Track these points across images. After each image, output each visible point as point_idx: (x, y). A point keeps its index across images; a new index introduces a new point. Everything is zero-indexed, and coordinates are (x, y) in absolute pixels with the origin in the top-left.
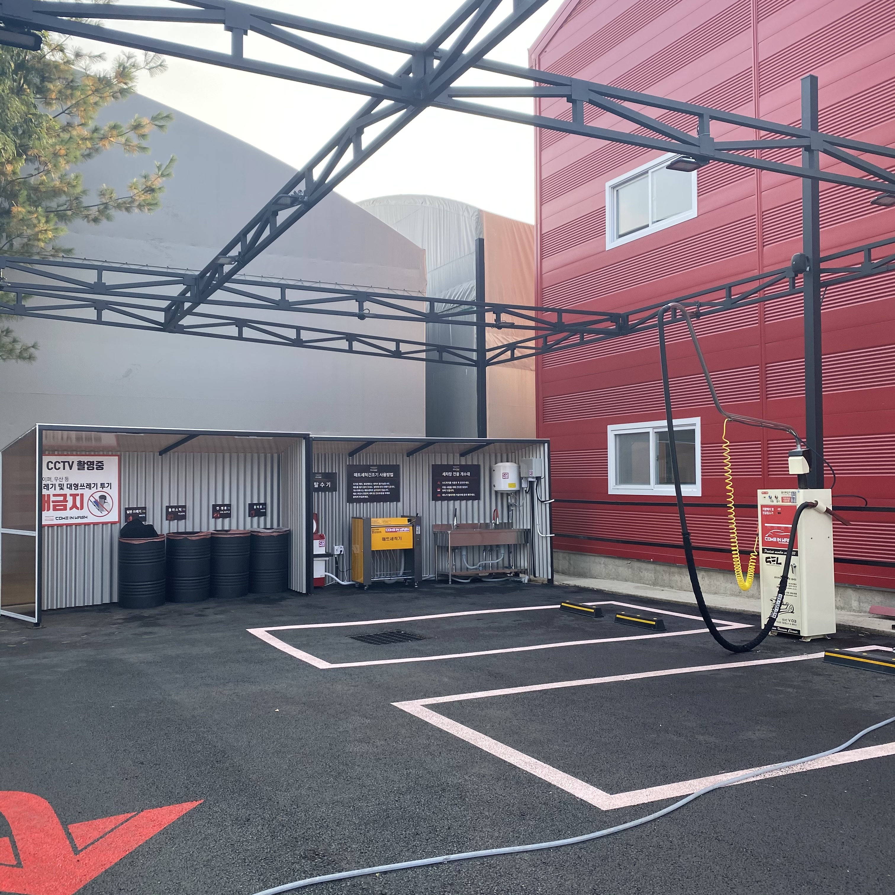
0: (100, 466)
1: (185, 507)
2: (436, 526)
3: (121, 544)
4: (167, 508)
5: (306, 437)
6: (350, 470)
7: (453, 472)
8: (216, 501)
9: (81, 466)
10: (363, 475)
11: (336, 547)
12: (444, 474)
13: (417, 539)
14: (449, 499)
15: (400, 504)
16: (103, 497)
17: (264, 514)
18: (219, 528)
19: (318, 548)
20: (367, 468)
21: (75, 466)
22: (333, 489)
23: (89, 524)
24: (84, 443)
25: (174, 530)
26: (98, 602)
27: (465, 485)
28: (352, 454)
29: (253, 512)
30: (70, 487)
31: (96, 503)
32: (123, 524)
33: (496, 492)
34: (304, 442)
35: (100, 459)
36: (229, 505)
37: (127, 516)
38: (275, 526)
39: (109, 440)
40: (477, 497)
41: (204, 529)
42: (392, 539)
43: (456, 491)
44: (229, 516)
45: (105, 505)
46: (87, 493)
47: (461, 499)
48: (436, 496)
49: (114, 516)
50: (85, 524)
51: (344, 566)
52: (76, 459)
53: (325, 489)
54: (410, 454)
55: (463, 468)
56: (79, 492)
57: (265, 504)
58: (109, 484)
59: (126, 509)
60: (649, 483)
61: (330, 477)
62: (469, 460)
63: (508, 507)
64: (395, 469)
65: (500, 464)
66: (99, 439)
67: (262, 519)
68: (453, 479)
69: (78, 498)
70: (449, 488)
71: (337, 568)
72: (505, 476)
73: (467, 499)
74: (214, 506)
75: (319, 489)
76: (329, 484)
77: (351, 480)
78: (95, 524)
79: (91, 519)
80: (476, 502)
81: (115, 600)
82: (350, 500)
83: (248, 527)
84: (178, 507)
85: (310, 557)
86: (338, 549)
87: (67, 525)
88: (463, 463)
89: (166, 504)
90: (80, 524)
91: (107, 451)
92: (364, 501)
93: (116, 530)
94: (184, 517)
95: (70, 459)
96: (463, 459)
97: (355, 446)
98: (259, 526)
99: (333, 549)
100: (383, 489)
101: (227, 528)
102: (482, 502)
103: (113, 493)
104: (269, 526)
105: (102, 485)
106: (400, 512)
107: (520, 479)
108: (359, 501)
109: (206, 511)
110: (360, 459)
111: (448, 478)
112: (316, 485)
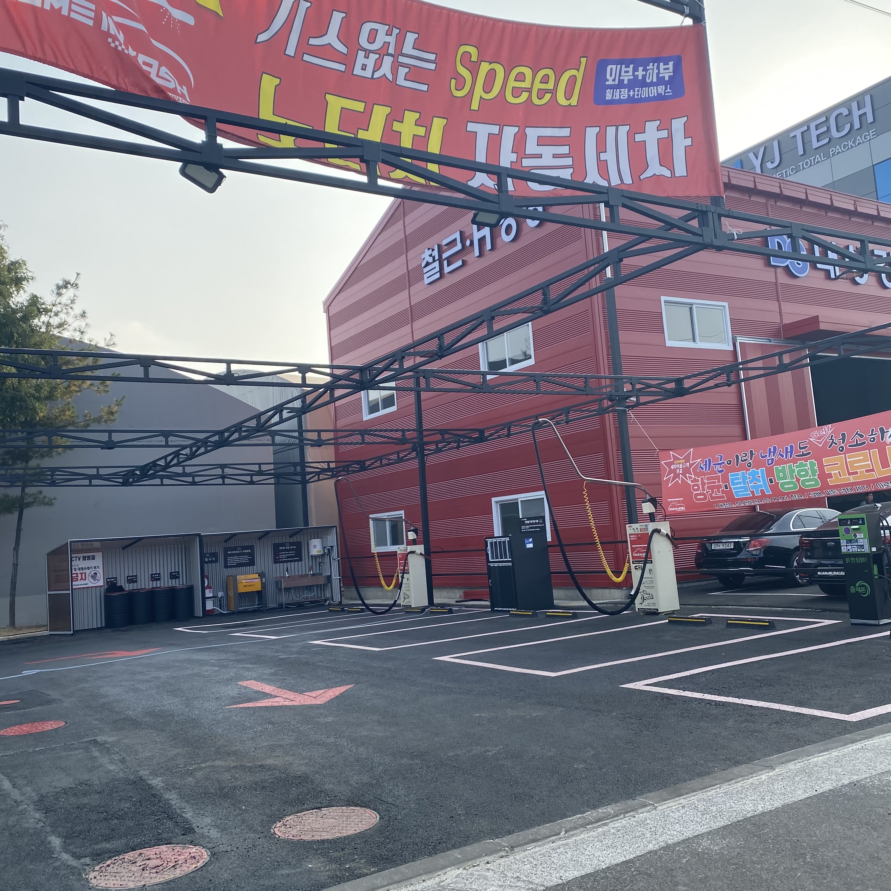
0: (93, 558)
1: (136, 576)
2: (277, 577)
3: (105, 596)
4: (128, 577)
5: (199, 535)
6: (226, 550)
7: (285, 546)
8: (152, 572)
9: (84, 558)
10: (233, 552)
11: (219, 593)
12: (280, 548)
13: (263, 585)
14: (284, 562)
15: (255, 567)
16: (95, 574)
17: (178, 577)
18: (155, 586)
19: (209, 593)
20: (235, 549)
21: (81, 559)
22: (216, 561)
23: (89, 587)
24: (85, 547)
25: (131, 588)
26: (95, 627)
27: (293, 553)
28: (226, 541)
29: (172, 577)
30: (79, 569)
31: (92, 577)
32: (106, 587)
33: (312, 556)
34: (198, 537)
35: (93, 554)
36: (159, 574)
37: (108, 582)
38: (185, 583)
39: (97, 545)
40: (300, 560)
41: (147, 587)
42: (249, 586)
43: (288, 557)
44: (159, 579)
45: (97, 578)
46: (87, 572)
47: (291, 561)
48: (276, 561)
49: (101, 583)
50: (87, 587)
51: (224, 602)
52: (81, 555)
53: (212, 562)
54: (259, 539)
55: (291, 544)
56: (84, 571)
57: (178, 572)
58: (98, 567)
59: (107, 579)
60: (387, 545)
61: (215, 555)
62: (295, 539)
63: (319, 564)
64: (251, 547)
65: (312, 540)
66: (92, 544)
67: (177, 580)
68: (286, 550)
69: (83, 575)
70: (283, 556)
71: (220, 605)
72: (315, 547)
73: (295, 561)
74: (152, 575)
75: (209, 562)
76: (214, 559)
77: (226, 556)
78: (92, 587)
79: (90, 585)
80: (300, 563)
81: (104, 625)
82: (226, 566)
83: (170, 585)
84: (133, 576)
85: (204, 599)
86: (220, 594)
87: (79, 588)
88: (291, 541)
89: (127, 575)
90: (85, 588)
91: (97, 550)
92: (235, 566)
93: (102, 589)
94: (136, 582)
95: (79, 555)
96: (291, 539)
97: (227, 537)
98: (176, 584)
99: (217, 594)
100: (245, 559)
101: (158, 586)
102: (303, 562)
103: (100, 571)
104: (181, 584)
105: (95, 567)
106: (255, 571)
107: (324, 548)
108: (231, 567)
109: (148, 577)
110: (231, 544)
111: (282, 550)
112: (206, 560)
